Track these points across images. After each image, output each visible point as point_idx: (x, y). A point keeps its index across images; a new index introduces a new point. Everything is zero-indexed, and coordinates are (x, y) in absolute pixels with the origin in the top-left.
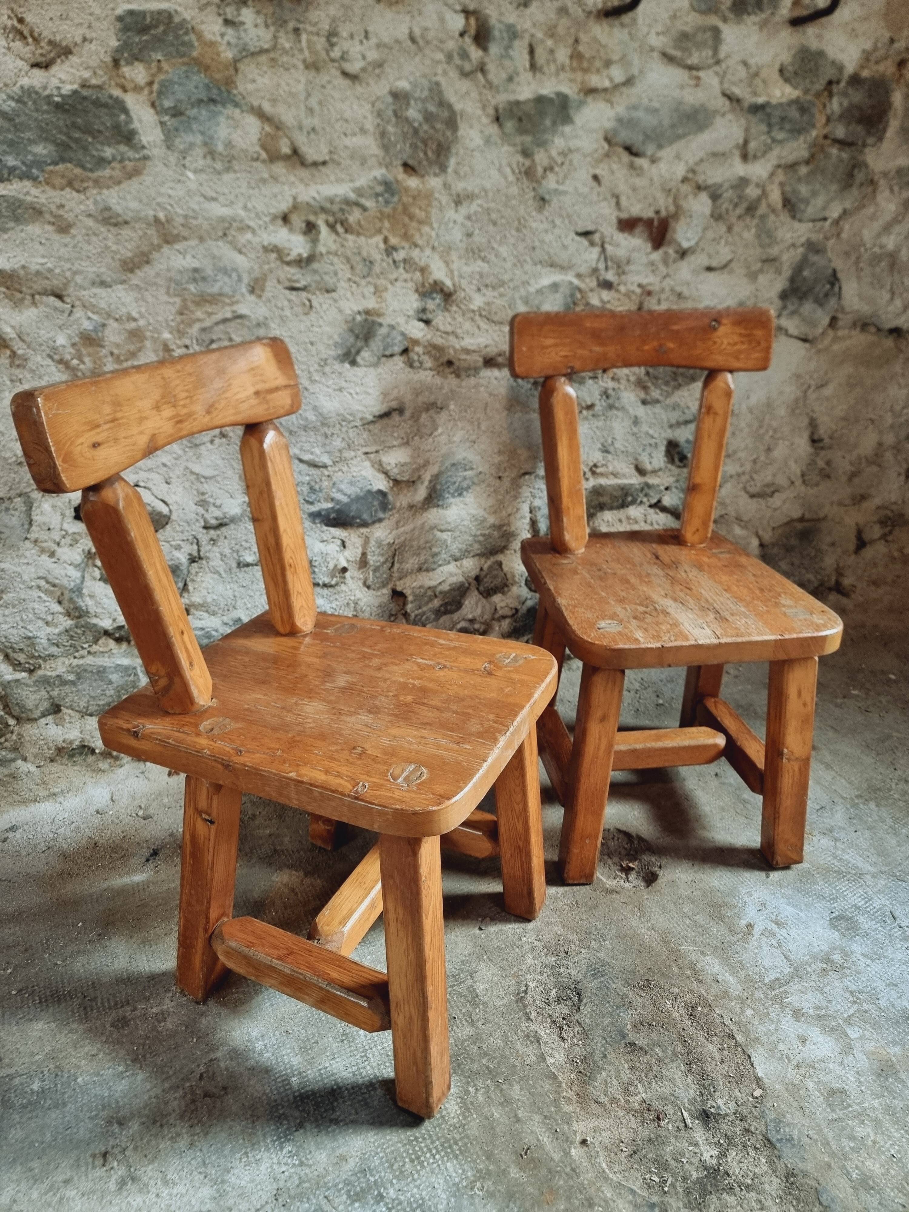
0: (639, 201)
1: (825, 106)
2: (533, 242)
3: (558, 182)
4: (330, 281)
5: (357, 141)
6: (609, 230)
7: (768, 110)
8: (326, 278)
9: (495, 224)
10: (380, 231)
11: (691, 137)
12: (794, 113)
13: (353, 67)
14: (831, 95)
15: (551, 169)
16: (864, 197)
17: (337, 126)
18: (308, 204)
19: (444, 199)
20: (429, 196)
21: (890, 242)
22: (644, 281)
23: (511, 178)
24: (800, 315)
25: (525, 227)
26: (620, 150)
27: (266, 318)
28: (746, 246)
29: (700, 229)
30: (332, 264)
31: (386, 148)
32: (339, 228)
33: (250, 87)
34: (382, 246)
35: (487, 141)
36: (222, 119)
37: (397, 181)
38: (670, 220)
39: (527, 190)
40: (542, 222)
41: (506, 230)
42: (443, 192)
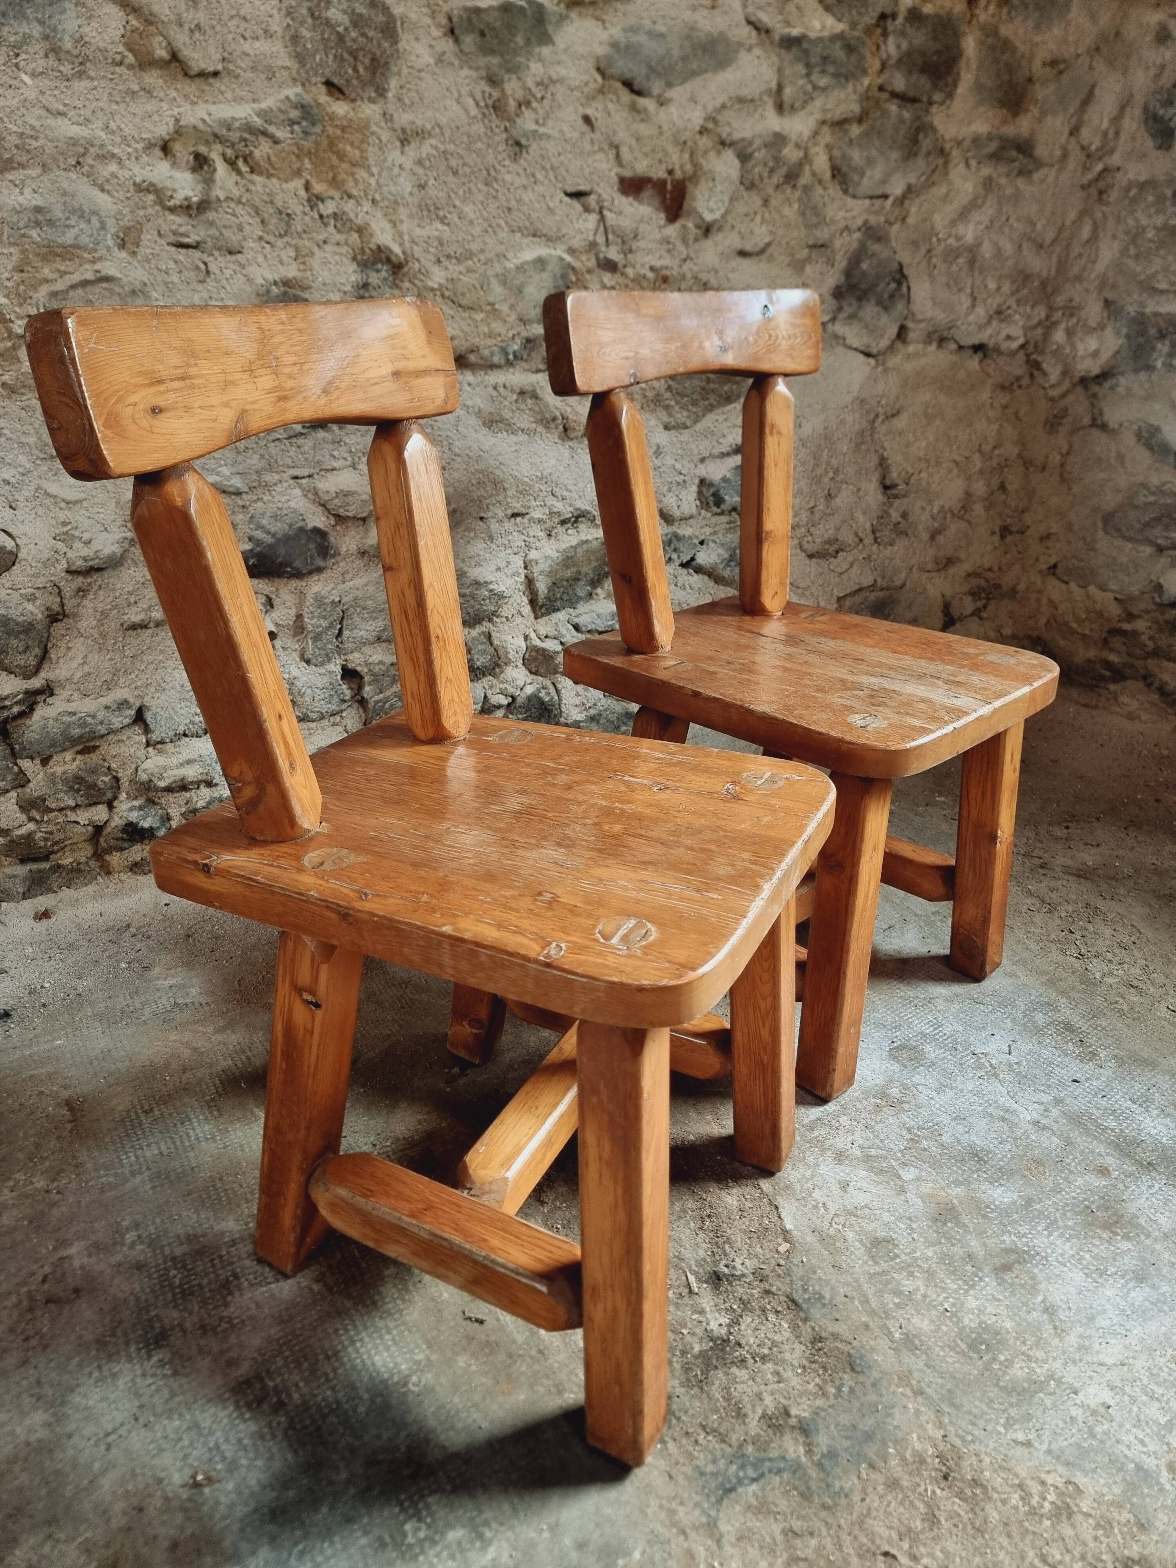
0: (646, 155)
1: (878, 48)
2: (508, 200)
3: (537, 122)
4: (233, 237)
5: (261, 46)
6: (608, 191)
7: (805, 45)
8: (227, 233)
9: (455, 173)
10: (298, 173)
11: (709, 75)
12: (838, 52)
14: (885, 34)
15: (528, 104)
16: (933, 171)
17: (232, 24)
18: (195, 127)
19: (385, 136)
20: (363, 128)
21: (969, 232)
22: (658, 264)
23: (474, 111)
24: (860, 320)
25: (496, 179)
26: (618, 85)
27: (145, 284)
28: (787, 225)
29: (726, 198)
30: (234, 215)
31: (300, 58)
32: (240, 163)
34: (303, 193)
35: (440, 59)
37: (318, 105)
38: (688, 183)
39: (497, 130)
40: (518, 174)
41: (470, 182)
42: (383, 124)
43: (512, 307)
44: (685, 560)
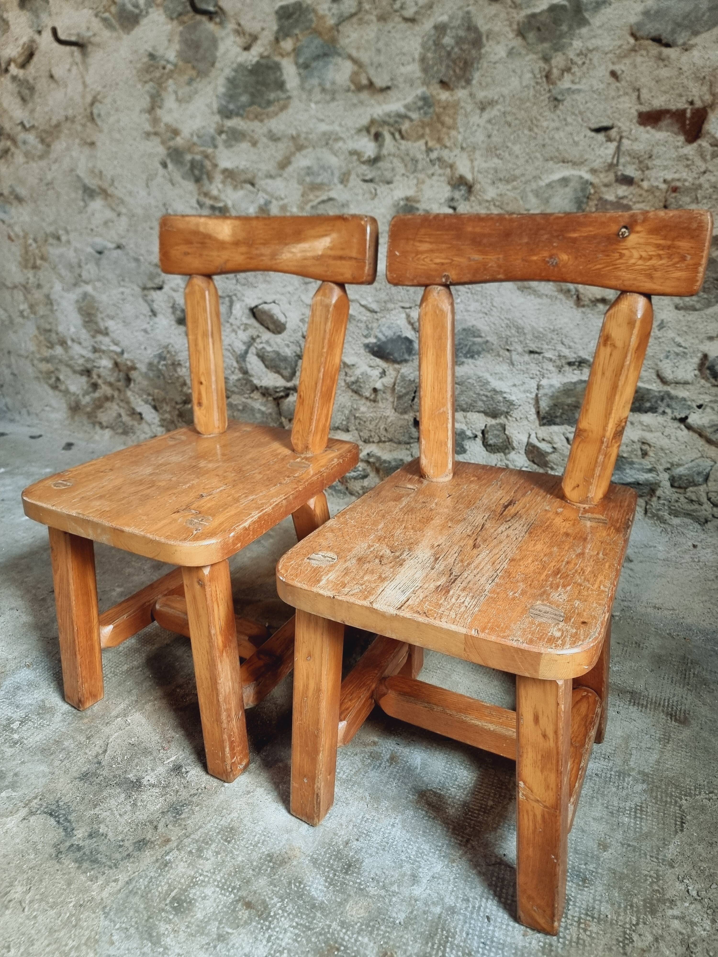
0: (665, 92)
2: (544, 140)
3: (573, 82)
4: (388, 175)
5: (409, 68)
6: (628, 124)
8: (386, 173)
9: (510, 125)
10: (422, 136)
13: (409, 12)
17: (397, 59)
19: (469, 108)
20: (456, 105)
22: (671, 177)
25: (537, 126)
26: (648, 42)
27: (348, 201)
30: (391, 163)
31: (425, 70)
32: (397, 136)
33: (347, 41)
34: (423, 148)
35: (511, 53)
36: (331, 67)
37: (432, 96)
38: (707, 110)
39: (543, 92)
40: (553, 120)
41: (519, 129)
42: (469, 100)
44: (678, 417)
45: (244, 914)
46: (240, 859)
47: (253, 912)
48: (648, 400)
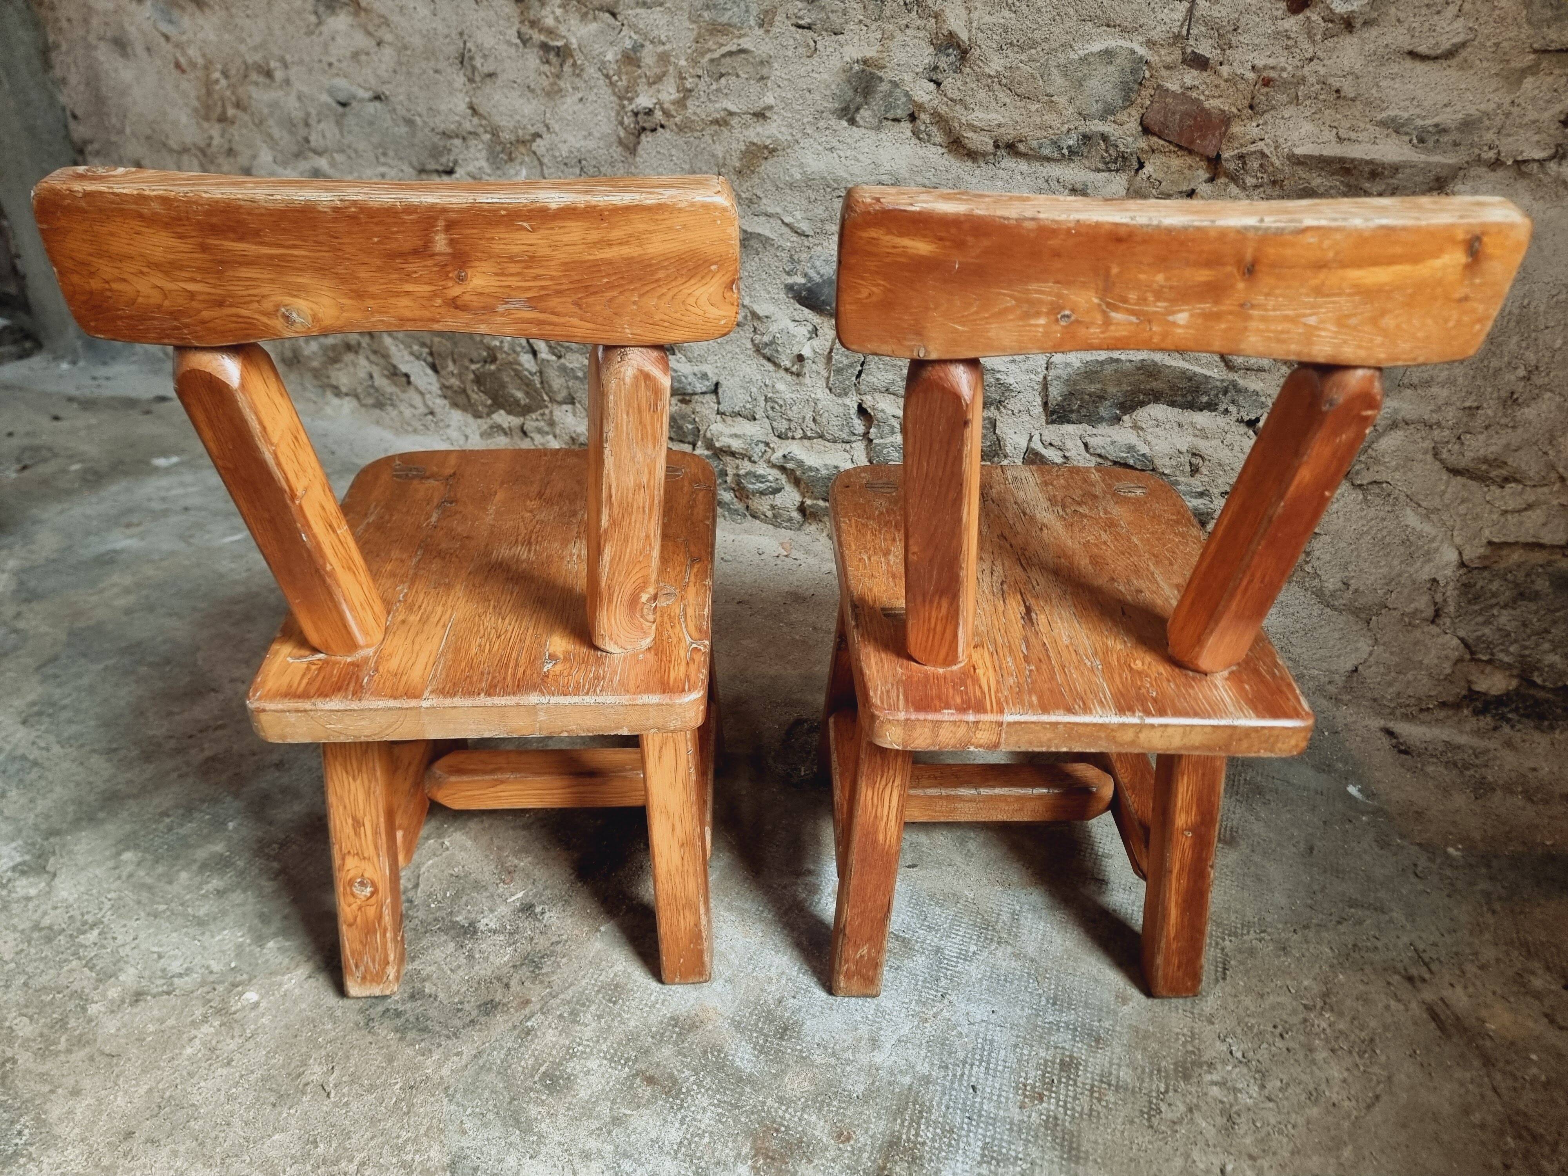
4: (837, 20)
8: (833, 17)
22: (1260, 63)
27: (770, 56)
28: (1500, 20)
43: (1071, 100)
44: (1246, 418)
45: (646, 1091)
46: (632, 1023)
47: (658, 1088)
48: (1205, 393)
